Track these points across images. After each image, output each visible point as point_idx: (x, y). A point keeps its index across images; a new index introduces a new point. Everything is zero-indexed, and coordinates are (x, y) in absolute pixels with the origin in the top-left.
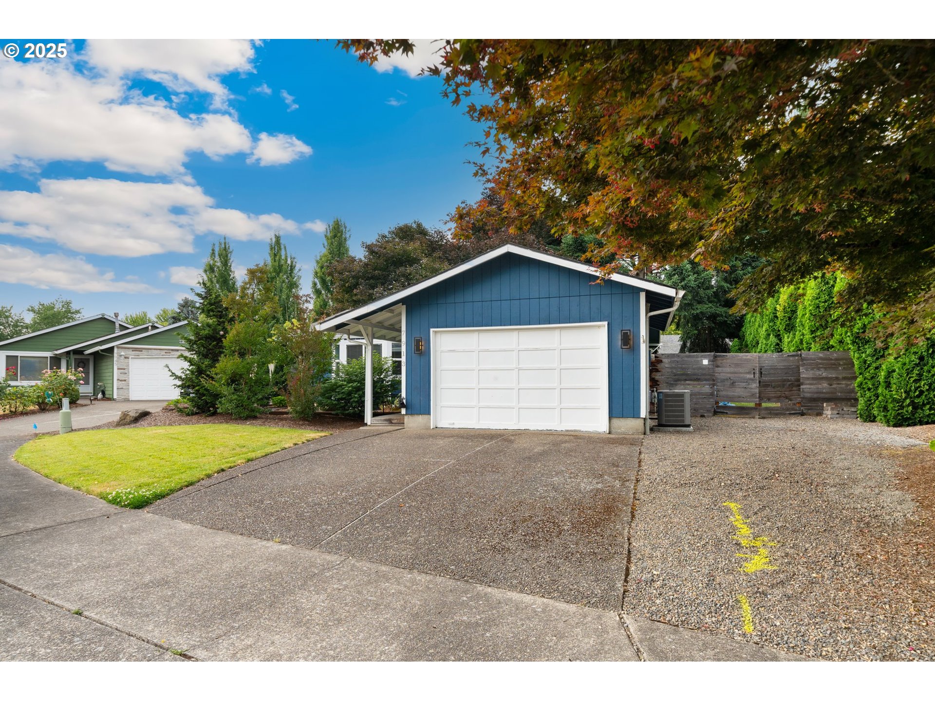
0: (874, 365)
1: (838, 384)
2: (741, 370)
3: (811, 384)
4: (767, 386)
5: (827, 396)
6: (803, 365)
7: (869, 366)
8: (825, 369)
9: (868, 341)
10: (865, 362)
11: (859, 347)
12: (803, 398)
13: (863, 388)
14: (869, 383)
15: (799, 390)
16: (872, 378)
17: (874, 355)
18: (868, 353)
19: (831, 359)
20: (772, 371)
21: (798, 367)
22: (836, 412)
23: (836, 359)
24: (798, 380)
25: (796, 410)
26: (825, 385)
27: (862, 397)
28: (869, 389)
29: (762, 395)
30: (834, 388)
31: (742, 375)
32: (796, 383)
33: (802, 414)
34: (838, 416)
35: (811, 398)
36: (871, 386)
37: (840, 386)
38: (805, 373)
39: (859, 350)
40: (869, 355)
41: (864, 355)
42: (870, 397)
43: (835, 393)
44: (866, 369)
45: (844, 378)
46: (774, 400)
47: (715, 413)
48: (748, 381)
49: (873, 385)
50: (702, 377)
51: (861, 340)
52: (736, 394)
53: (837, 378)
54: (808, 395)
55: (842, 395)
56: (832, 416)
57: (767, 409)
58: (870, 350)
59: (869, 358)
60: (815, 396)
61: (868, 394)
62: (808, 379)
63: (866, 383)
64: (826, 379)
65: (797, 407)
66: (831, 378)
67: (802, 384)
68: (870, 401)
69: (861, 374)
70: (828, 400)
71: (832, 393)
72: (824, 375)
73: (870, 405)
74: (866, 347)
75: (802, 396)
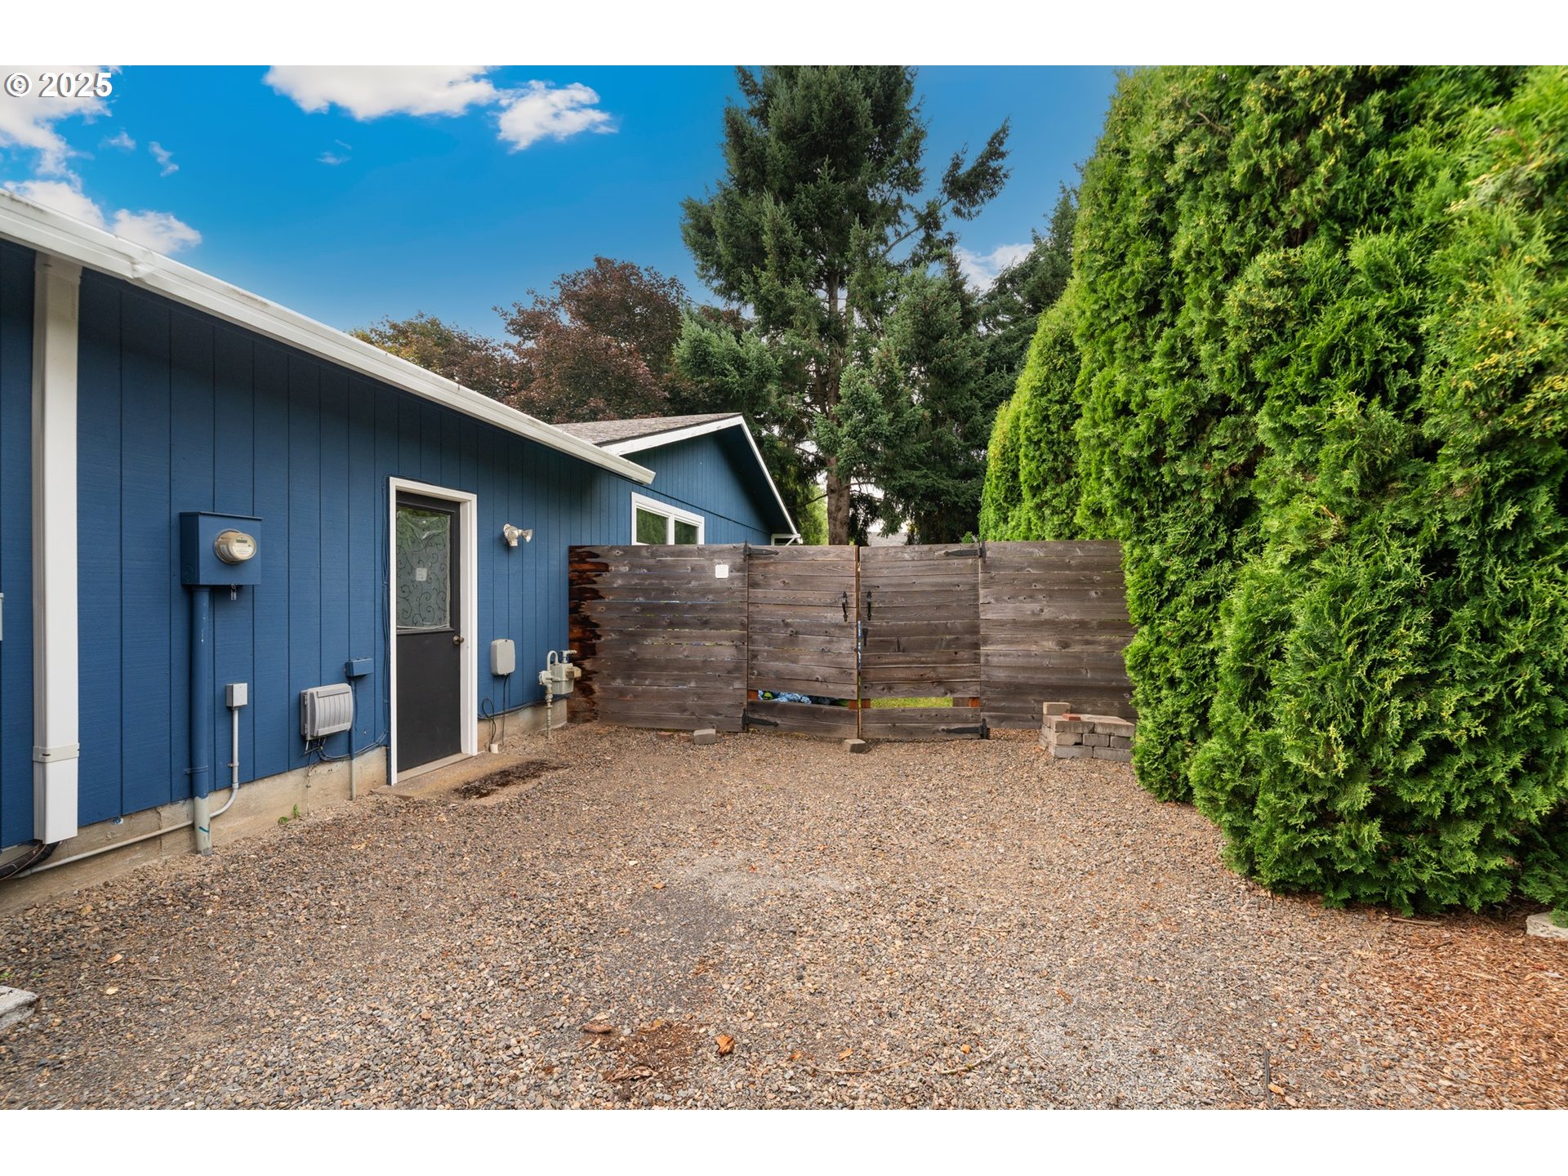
0: (1192, 589)
1: (1087, 643)
2: (812, 596)
3: (1010, 642)
4: (883, 645)
5: (1054, 679)
6: (988, 584)
7: (1173, 593)
8: (1051, 595)
9: (1174, 498)
10: (1160, 575)
11: (1142, 519)
12: (988, 684)
13: (1152, 676)
14: (1174, 658)
15: (976, 659)
16: (1185, 639)
17: (1194, 551)
18: (1170, 540)
19: (1068, 567)
20: (900, 601)
21: (974, 587)
22: (1071, 739)
23: (1084, 567)
24: (974, 629)
25: (966, 721)
26: (1050, 645)
27: (1148, 704)
28: (1173, 683)
29: (871, 675)
30: (1077, 657)
31: (814, 612)
32: (968, 638)
33: (984, 734)
34: (1076, 751)
35: (1008, 685)
36: (1178, 674)
37: (1090, 648)
38: (994, 610)
39: (1140, 531)
40: (1174, 551)
41: (1156, 550)
42: (1177, 714)
43: (1079, 672)
44: (1161, 605)
45: (1104, 626)
46: (906, 687)
47: (747, 724)
48: (826, 630)
49: (1188, 668)
50: (713, 616)
51: (1146, 492)
52: (797, 668)
53: (1083, 625)
54: (1001, 675)
55: (1099, 676)
56: (1062, 752)
57: (883, 715)
58: (1180, 528)
59: (1176, 563)
60: (1021, 677)
61: (1169, 702)
62: (1001, 624)
63: (1163, 658)
64: (1052, 625)
65: (967, 711)
66: (1066, 625)
67: (986, 642)
68: (1177, 726)
69: (1145, 619)
70: (1055, 691)
71: (1068, 671)
72: (1047, 614)
73: (1174, 739)
74: (1165, 518)
75: (983, 678)
